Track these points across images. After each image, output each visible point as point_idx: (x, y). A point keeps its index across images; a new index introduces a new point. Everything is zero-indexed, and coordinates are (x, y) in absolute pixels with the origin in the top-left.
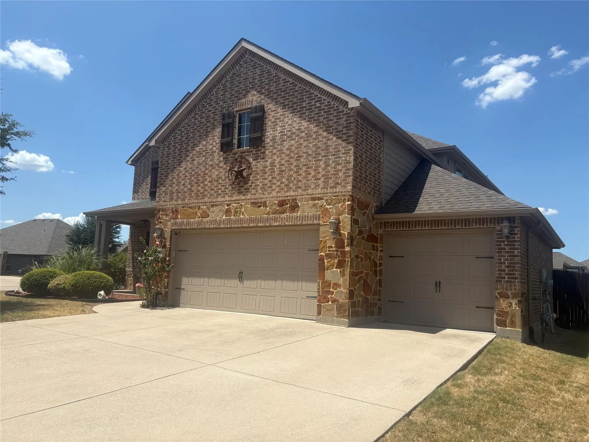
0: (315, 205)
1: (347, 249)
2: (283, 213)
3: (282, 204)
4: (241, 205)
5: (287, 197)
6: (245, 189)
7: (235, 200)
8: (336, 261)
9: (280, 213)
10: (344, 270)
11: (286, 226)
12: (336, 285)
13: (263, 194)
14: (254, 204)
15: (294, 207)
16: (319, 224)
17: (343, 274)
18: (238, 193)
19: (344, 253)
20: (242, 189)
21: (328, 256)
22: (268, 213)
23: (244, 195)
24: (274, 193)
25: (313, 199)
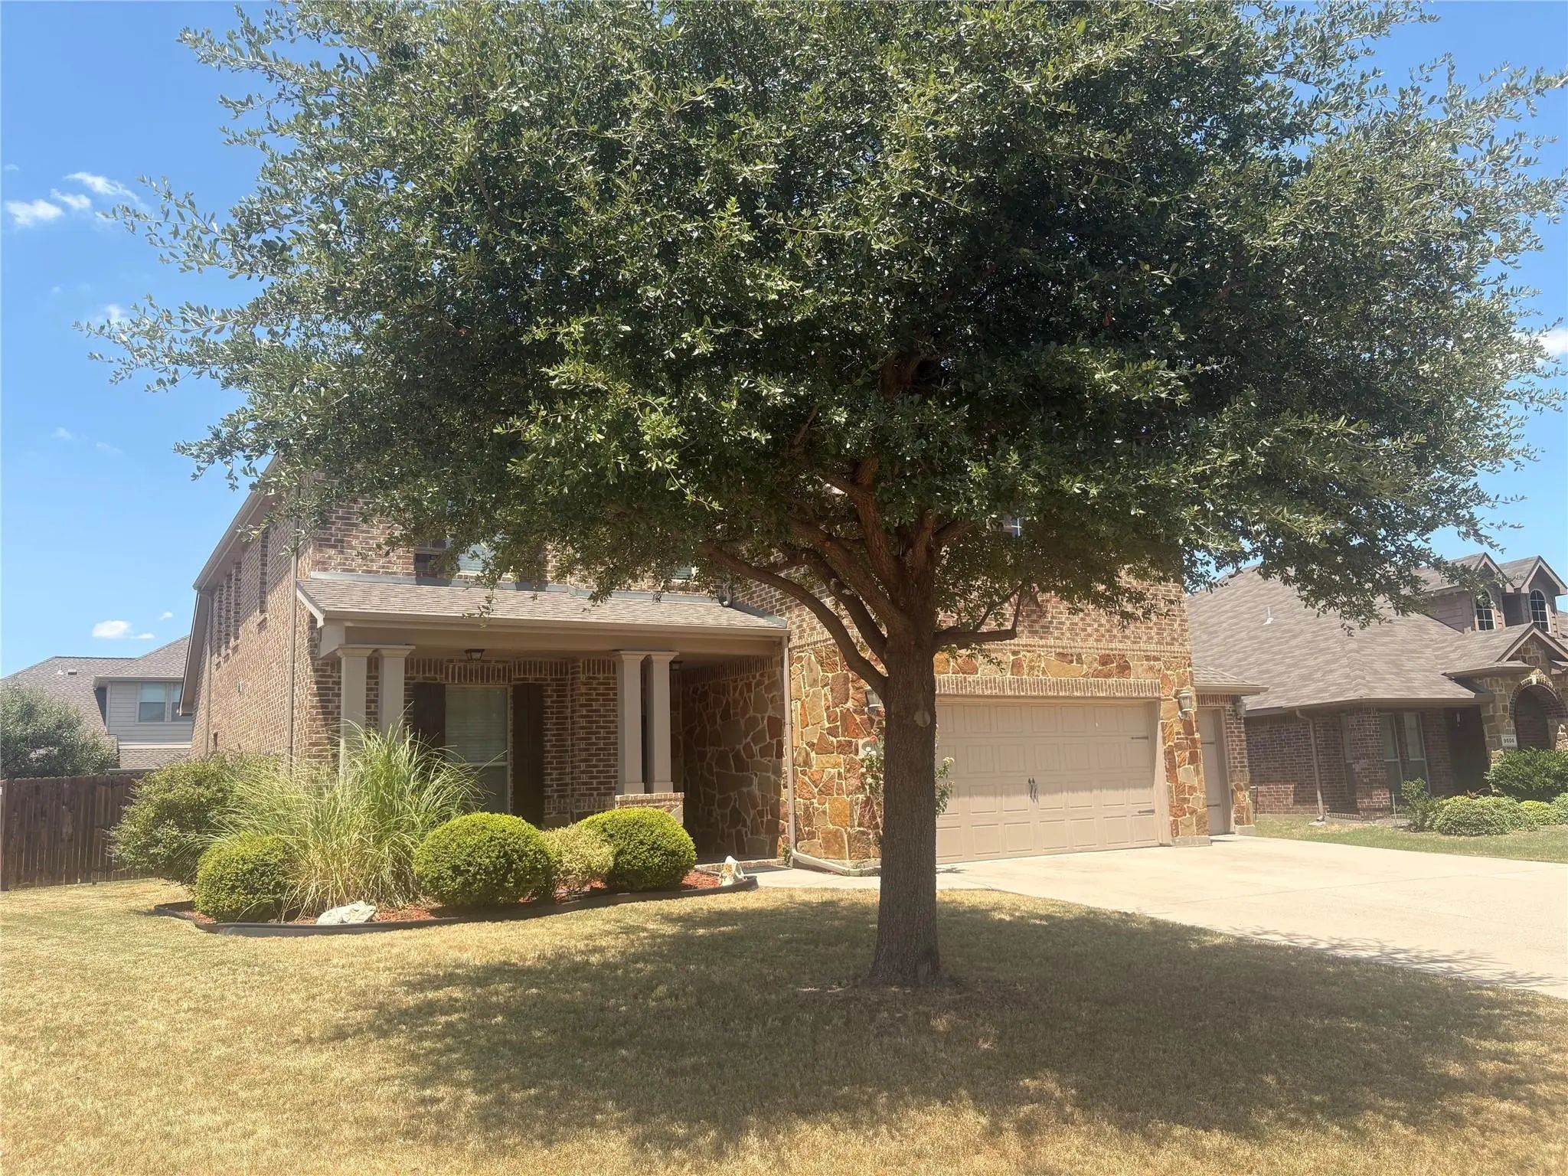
0: (1151, 668)
1: (1197, 736)
2: (1108, 675)
3: (1105, 660)
4: (1040, 656)
5: (1112, 649)
6: (1043, 627)
7: (1026, 646)
8: (1187, 753)
9: (1105, 677)
10: (1197, 766)
11: (1115, 698)
12: (1192, 789)
13: (1073, 640)
14: (1062, 656)
15: (1124, 669)
16: (1159, 699)
17: (1198, 773)
18: (1030, 632)
19: (1194, 741)
20: (1037, 627)
21: (1178, 746)
22: (1086, 675)
23: (1041, 638)
24: (1091, 642)
25: (1148, 658)
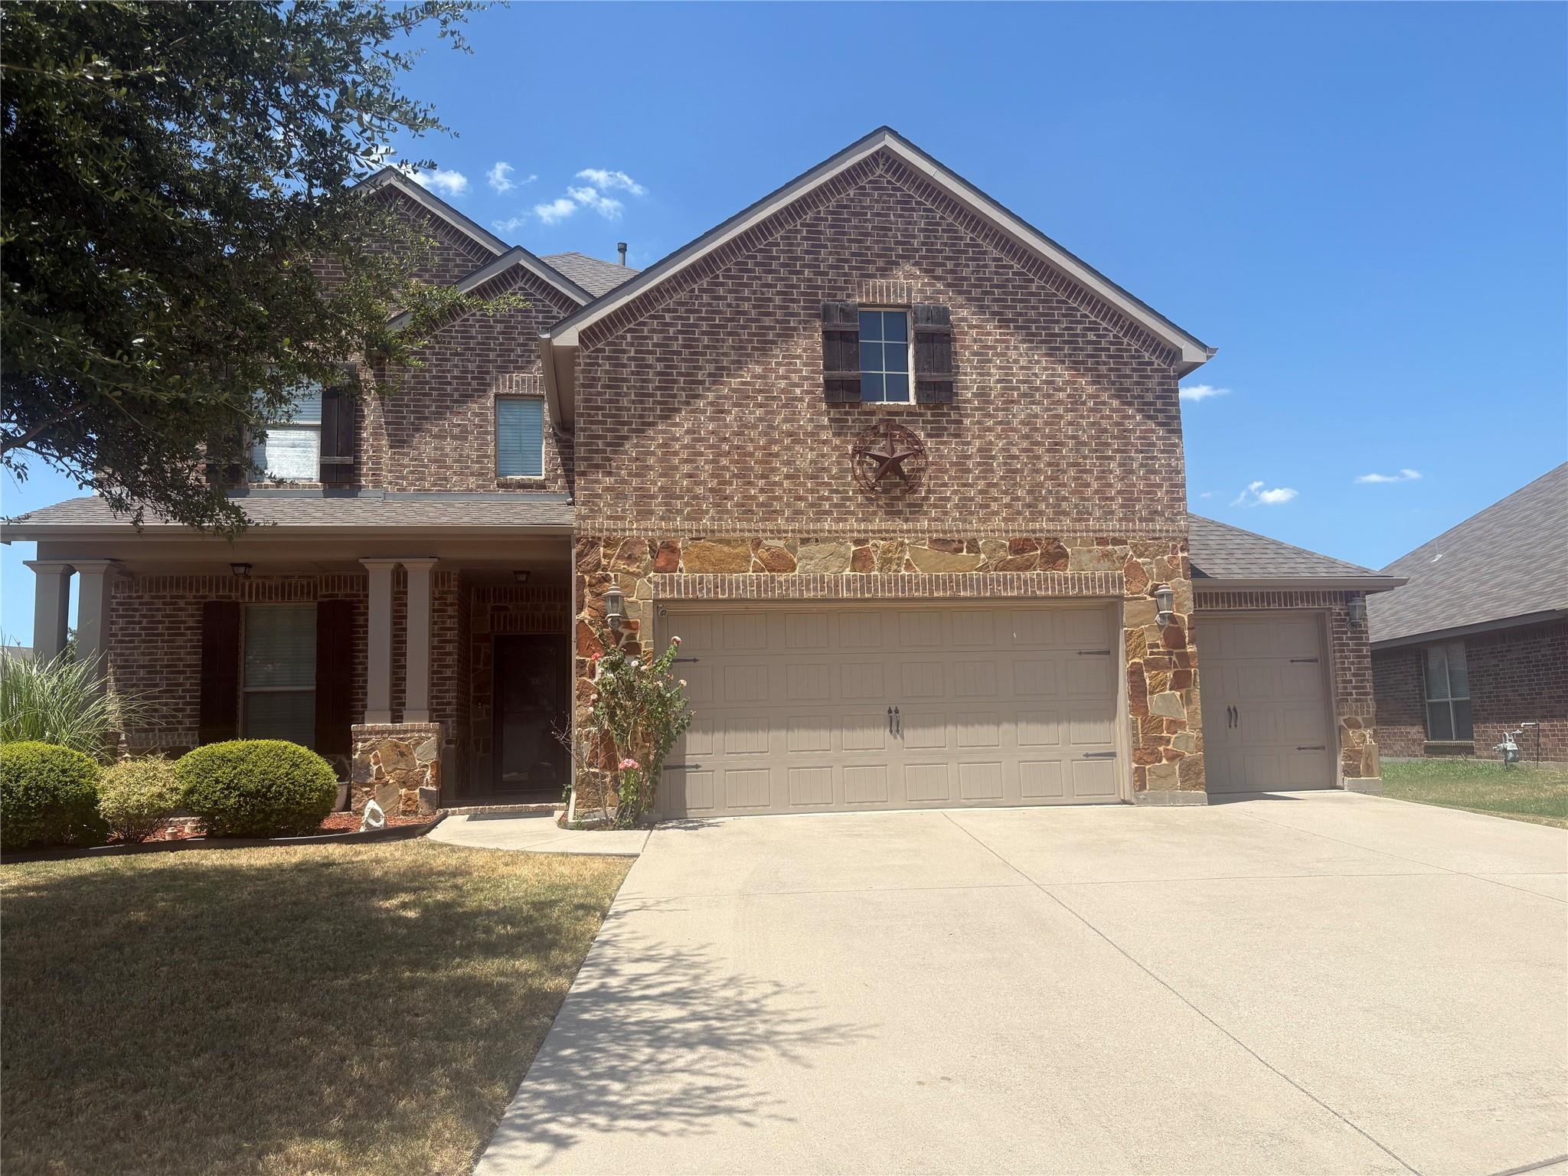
0: (1106, 555)
1: (1191, 649)
2: (1027, 567)
3: (1020, 547)
4: (902, 544)
5: (1034, 531)
6: (910, 505)
7: (880, 531)
8: (1170, 674)
9: (1018, 569)
10: (1188, 693)
11: (1036, 598)
12: (1175, 725)
13: (965, 521)
14: (940, 544)
15: (1055, 556)
16: (1121, 597)
17: (1187, 700)
18: (887, 513)
19: (1184, 658)
20: (900, 505)
21: (1151, 664)
22: (985, 568)
23: (906, 520)
24: (997, 522)
25: (1102, 542)
